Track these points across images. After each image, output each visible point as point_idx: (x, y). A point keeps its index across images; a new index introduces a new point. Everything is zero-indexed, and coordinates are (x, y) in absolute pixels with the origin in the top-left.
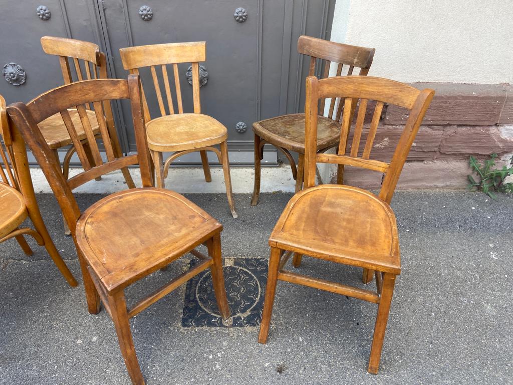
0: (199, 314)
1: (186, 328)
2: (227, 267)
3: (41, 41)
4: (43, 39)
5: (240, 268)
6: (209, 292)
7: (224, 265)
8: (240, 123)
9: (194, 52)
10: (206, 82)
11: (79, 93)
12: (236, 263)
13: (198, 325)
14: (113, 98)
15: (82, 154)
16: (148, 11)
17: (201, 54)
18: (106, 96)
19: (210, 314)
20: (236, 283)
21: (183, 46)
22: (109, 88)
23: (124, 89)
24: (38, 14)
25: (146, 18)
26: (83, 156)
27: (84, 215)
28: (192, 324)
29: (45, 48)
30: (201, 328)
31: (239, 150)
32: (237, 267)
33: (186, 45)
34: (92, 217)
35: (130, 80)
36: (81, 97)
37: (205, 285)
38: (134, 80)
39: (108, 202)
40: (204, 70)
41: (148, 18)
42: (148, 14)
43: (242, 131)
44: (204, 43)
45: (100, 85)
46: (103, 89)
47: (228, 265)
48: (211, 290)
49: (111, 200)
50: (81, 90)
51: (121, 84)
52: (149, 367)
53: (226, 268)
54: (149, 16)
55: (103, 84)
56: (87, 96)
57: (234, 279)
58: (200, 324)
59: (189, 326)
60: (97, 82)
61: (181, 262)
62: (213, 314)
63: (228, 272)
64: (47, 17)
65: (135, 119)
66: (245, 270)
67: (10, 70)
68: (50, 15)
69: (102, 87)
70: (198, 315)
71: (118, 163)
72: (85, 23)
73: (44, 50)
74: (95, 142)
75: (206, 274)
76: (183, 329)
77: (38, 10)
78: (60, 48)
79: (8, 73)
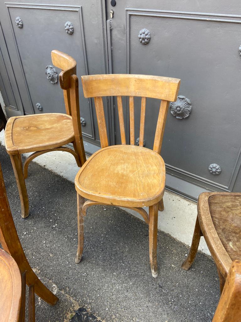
4: (52, 53)
8: (214, 165)
9: (166, 89)
10: (187, 116)
16: (146, 35)
17: (171, 93)
21: (155, 80)
25: (143, 41)
31: (207, 188)
33: (159, 80)
40: (189, 104)
41: (145, 42)
42: (146, 38)
43: (214, 173)
44: (178, 81)
54: (146, 40)
61: (71, 304)
64: (71, 32)
67: (49, 71)
68: (73, 30)
72: (96, 41)
77: (65, 25)
78: (61, 63)
79: (47, 72)
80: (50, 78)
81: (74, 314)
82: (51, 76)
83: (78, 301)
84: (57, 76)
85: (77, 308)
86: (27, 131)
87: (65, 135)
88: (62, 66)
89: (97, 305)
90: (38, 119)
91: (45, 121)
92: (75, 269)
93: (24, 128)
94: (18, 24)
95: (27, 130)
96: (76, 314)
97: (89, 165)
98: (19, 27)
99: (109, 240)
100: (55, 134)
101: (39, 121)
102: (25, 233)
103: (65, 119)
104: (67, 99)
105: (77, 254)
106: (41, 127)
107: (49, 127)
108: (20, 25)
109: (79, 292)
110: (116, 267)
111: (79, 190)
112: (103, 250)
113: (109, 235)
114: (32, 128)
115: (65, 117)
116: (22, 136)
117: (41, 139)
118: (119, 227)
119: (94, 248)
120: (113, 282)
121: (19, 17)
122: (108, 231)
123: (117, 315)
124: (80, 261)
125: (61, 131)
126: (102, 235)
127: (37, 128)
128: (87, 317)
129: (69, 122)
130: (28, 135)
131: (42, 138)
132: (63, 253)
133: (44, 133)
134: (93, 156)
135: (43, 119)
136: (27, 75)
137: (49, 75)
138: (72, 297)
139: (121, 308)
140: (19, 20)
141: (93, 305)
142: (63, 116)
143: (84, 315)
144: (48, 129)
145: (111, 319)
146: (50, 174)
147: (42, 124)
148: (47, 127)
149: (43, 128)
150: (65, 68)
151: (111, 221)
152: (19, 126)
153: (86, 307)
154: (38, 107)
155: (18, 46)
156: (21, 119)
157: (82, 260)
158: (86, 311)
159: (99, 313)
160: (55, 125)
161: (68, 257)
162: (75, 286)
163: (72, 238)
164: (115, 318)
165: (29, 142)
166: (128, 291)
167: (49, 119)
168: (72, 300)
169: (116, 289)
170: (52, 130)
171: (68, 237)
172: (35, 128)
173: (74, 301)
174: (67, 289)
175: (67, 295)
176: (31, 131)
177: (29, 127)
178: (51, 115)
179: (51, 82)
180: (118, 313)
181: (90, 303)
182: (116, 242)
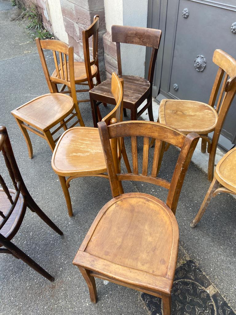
0: (156, 300)
1: (142, 299)
2: (206, 292)
3: (215, 52)
4: (216, 51)
5: (213, 303)
6: (176, 294)
7: (206, 288)
11: (148, 130)
12: (215, 296)
13: (148, 306)
14: (170, 143)
15: (135, 165)
18: (166, 139)
19: (161, 308)
20: (199, 310)
22: (170, 135)
23: (181, 141)
24: (232, 28)
26: (136, 166)
27: (121, 196)
28: (147, 300)
29: (214, 58)
30: (147, 310)
32: (212, 300)
34: (122, 201)
35: (187, 138)
36: (149, 132)
37: (180, 287)
38: (189, 140)
39: (140, 197)
45: (165, 131)
46: (166, 134)
47: (208, 292)
48: (179, 294)
49: (142, 198)
50: (150, 128)
51: (180, 137)
52: (106, 296)
53: (204, 291)
55: (168, 131)
56: (153, 134)
57: (200, 306)
58: (150, 307)
59: (144, 300)
60: (164, 128)
61: (184, 254)
62: (162, 311)
63: (202, 296)
65: (177, 165)
66: (215, 309)
67: (199, 60)
69: (166, 132)
70: (154, 300)
71: (156, 181)
73: (213, 59)
74: (147, 161)
75: (189, 280)
76: (140, 297)
77: (233, 25)
78: (222, 62)
79: (197, 61)
80: (198, 66)
81: (185, 262)
82: (199, 65)
83: (189, 255)
84: (205, 65)
85: (188, 259)
86: (175, 115)
87: (207, 126)
88: (222, 65)
89: (204, 264)
90: (184, 105)
91: (189, 107)
92: (189, 231)
93: (173, 111)
94: (185, 15)
95: (175, 113)
96: (187, 263)
97: (228, 159)
98: (184, 17)
99: (220, 220)
100: (198, 122)
101: (184, 107)
102: (153, 190)
103: (207, 109)
104: (214, 93)
105: (194, 221)
106: (186, 113)
107: (192, 114)
108: (185, 16)
109: (191, 249)
110: (223, 243)
111: (220, 178)
112: (213, 226)
113: (220, 216)
114: (179, 112)
115: (207, 107)
116: (172, 119)
117: (187, 125)
118: (230, 212)
119: (206, 221)
120: (219, 252)
121: (188, 8)
122: (220, 212)
123: (219, 277)
124: (194, 227)
125: (203, 120)
126: (214, 214)
127: (183, 113)
128: (195, 268)
129: (210, 113)
130: (176, 118)
131: (187, 123)
132: (180, 215)
133: (188, 119)
134: (232, 151)
135: (187, 106)
136: (175, 58)
137: (198, 63)
138: (185, 250)
139: (223, 274)
140: (187, 12)
141: (201, 262)
142: (204, 106)
143: (193, 266)
144: (191, 116)
145: (214, 278)
146: (174, 149)
147: (187, 110)
148: (190, 114)
149: (187, 114)
150: (225, 67)
151: (224, 205)
152: (169, 109)
153: (195, 261)
154: (175, 87)
155: (176, 33)
156: (170, 102)
157: (196, 227)
158: (195, 264)
159: (205, 269)
160: (197, 113)
161: (184, 220)
162: (188, 243)
163: (188, 207)
164: (217, 278)
165: (177, 126)
166: (231, 264)
167: (192, 106)
168: (184, 251)
169: (221, 258)
170: (195, 117)
171: (185, 205)
172: (181, 113)
173: (186, 253)
174: (182, 242)
175: (181, 247)
176: (178, 115)
177: (176, 111)
178: (195, 102)
179: (197, 69)
180: (220, 276)
181: (199, 260)
182: (226, 224)
